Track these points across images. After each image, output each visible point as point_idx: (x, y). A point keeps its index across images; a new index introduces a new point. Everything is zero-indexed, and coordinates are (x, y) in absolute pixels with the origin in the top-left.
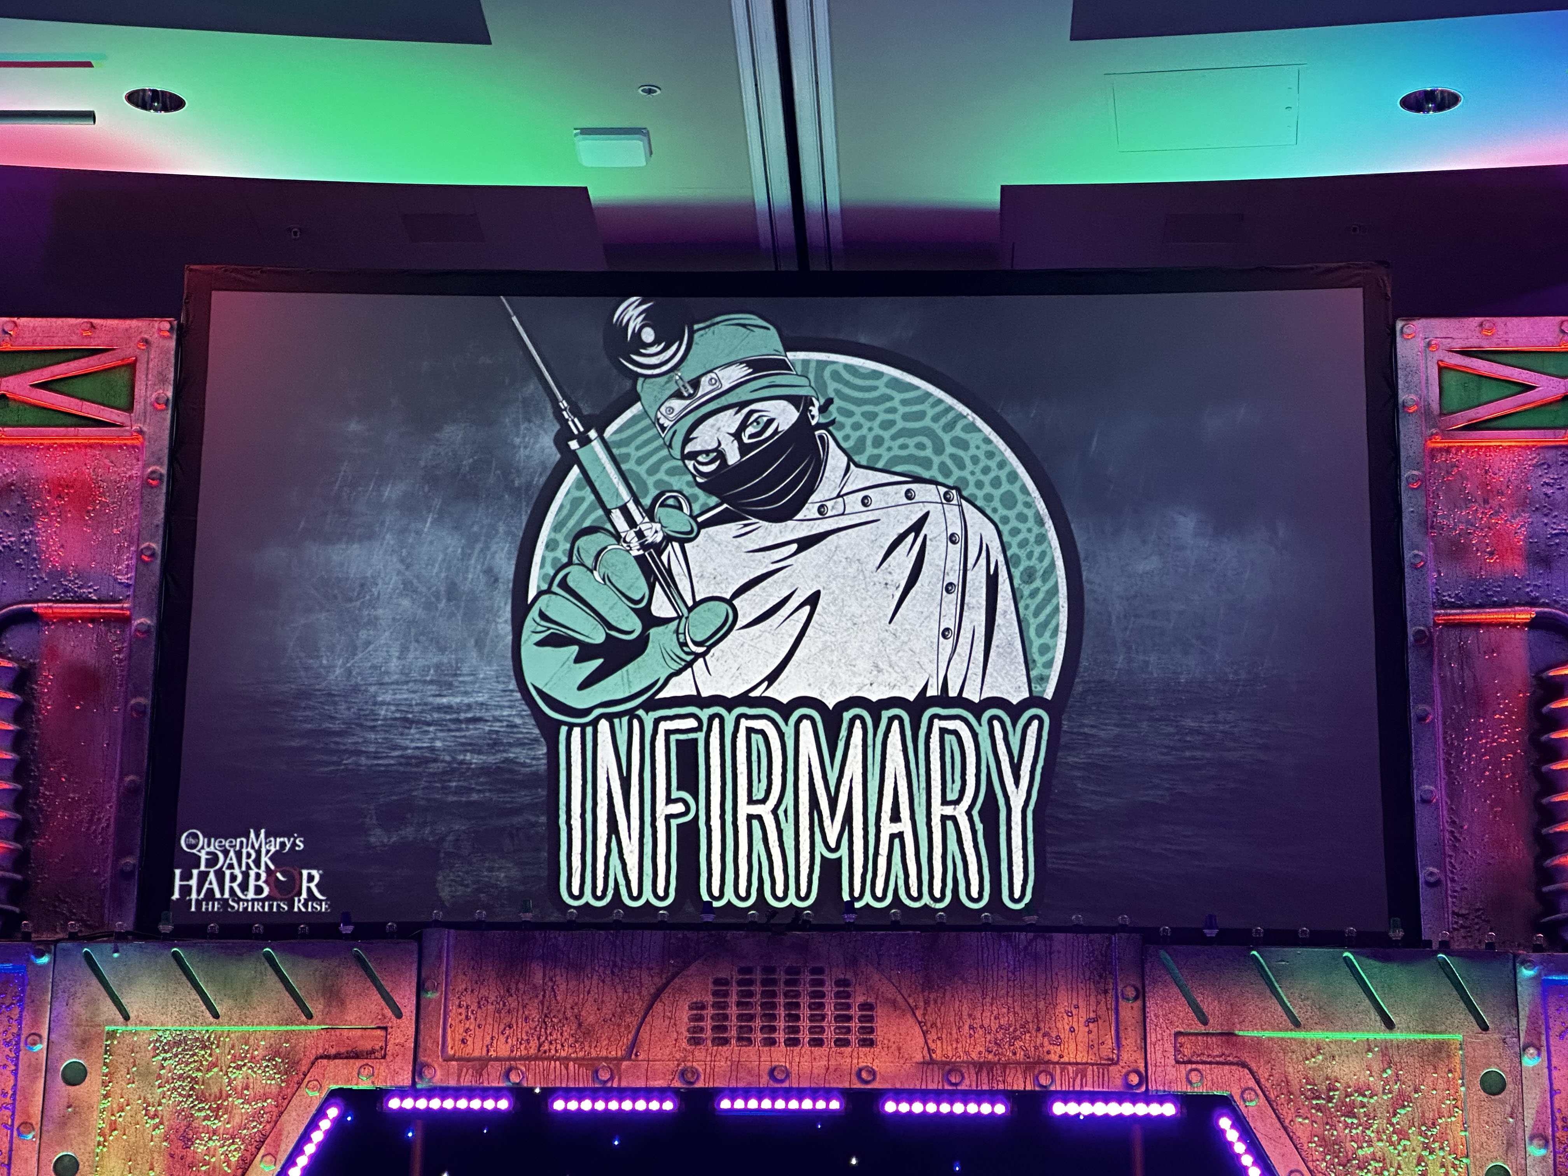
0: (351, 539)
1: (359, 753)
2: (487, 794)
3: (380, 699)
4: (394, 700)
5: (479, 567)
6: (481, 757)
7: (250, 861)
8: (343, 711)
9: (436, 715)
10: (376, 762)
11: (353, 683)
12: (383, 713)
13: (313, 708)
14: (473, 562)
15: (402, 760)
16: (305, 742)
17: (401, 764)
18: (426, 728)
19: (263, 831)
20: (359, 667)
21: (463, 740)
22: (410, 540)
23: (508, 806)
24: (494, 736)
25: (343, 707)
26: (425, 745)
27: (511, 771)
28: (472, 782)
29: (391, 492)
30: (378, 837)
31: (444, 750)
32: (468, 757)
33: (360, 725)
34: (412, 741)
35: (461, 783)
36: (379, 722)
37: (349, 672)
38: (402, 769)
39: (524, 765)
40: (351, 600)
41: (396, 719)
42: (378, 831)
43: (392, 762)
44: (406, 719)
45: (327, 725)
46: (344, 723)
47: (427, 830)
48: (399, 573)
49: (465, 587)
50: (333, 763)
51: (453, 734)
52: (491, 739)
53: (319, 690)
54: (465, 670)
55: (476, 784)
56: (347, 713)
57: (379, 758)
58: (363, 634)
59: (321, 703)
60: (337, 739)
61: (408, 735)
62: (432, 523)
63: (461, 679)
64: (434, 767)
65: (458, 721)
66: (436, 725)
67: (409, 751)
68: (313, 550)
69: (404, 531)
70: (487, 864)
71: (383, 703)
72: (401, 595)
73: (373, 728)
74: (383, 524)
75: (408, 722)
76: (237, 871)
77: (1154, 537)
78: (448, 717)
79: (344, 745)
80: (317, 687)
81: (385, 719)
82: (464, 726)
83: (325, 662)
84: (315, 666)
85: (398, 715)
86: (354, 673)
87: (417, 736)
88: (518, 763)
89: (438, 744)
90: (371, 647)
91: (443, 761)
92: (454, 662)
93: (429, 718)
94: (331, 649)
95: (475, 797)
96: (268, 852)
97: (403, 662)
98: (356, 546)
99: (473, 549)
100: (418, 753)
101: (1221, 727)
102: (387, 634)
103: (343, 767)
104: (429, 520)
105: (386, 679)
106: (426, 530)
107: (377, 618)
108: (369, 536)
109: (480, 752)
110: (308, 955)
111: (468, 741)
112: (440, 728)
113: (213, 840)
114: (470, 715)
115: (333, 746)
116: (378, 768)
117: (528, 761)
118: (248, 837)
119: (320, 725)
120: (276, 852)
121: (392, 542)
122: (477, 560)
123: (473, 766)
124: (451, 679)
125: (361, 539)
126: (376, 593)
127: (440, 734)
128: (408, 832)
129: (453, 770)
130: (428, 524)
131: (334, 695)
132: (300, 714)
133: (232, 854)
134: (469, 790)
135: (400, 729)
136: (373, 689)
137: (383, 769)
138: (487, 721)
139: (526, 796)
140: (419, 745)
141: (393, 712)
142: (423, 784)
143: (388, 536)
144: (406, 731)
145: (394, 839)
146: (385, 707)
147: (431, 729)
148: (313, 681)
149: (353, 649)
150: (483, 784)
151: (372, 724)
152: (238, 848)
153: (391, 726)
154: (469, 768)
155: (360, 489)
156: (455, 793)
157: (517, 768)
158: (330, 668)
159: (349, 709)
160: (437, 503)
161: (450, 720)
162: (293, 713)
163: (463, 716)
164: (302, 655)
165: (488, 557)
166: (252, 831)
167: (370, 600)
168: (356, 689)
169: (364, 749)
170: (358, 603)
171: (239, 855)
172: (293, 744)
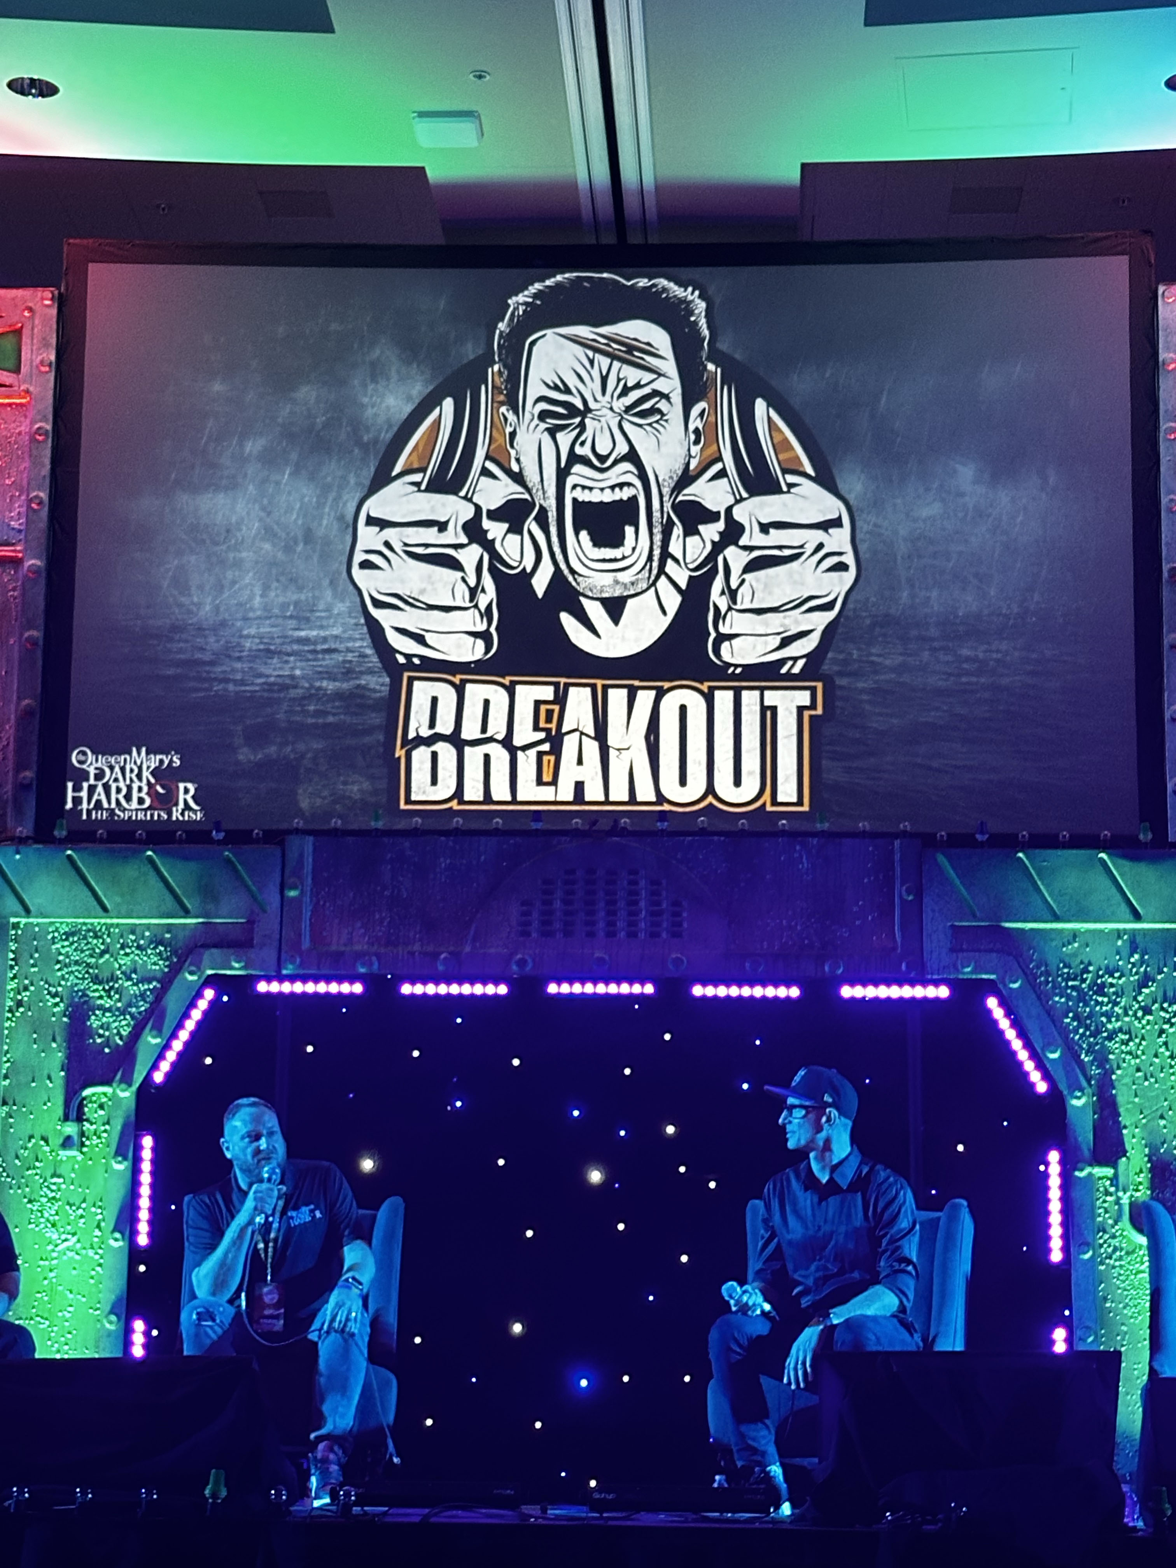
0: (218, 488)
1: (227, 681)
2: (342, 717)
3: (245, 632)
4: (258, 633)
5: (333, 514)
6: (337, 684)
7: (134, 776)
8: (213, 643)
9: (295, 647)
10: (243, 688)
11: (221, 618)
12: (248, 645)
13: (187, 641)
14: (327, 510)
15: (266, 687)
16: (179, 671)
17: (264, 690)
18: (286, 658)
19: (144, 750)
20: (226, 604)
21: (320, 669)
22: (271, 490)
23: (360, 727)
24: (347, 665)
25: (212, 639)
26: (286, 673)
27: (362, 697)
28: (330, 705)
29: (253, 446)
30: (245, 755)
31: (303, 678)
32: (325, 684)
33: (229, 656)
34: (275, 669)
35: (318, 707)
36: (245, 654)
37: (217, 609)
38: (266, 694)
39: (375, 691)
40: (217, 544)
41: (259, 650)
42: (245, 750)
43: (257, 688)
44: (268, 651)
45: (198, 655)
46: (214, 654)
47: (289, 748)
48: (261, 520)
49: (321, 532)
50: (206, 690)
51: (312, 663)
52: (344, 668)
53: (191, 624)
54: (321, 606)
55: (333, 708)
56: (216, 645)
57: (246, 685)
58: (230, 575)
59: (193, 636)
60: (207, 668)
61: (271, 664)
62: (290, 474)
63: (318, 614)
64: (293, 693)
65: (314, 652)
66: (296, 656)
67: (272, 679)
68: (183, 499)
69: (265, 481)
70: (342, 778)
71: (248, 636)
72: (263, 539)
73: (239, 659)
74: (246, 475)
75: (269, 653)
76: (122, 785)
77: (935, 486)
78: (306, 648)
79: (215, 673)
80: (190, 622)
81: (250, 650)
82: (320, 656)
83: (195, 599)
84: (187, 603)
85: (262, 647)
86: (222, 609)
87: (278, 666)
88: (370, 690)
89: (298, 672)
90: (237, 586)
91: (302, 687)
92: (310, 600)
93: (288, 648)
94: (201, 587)
95: (330, 719)
96: (148, 768)
97: (266, 600)
98: (222, 495)
99: (326, 498)
100: (280, 680)
101: (995, 656)
102: (251, 574)
103: (212, 693)
104: (287, 472)
105: (251, 615)
106: (284, 481)
107: (242, 560)
108: (233, 486)
109: (335, 680)
110: (186, 858)
111: (325, 670)
112: (299, 658)
113: (100, 757)
114: (326, 646)
115: (204, 675)
116: (245, 694)
117: (378, 687)
118: (130, 753)
119: (193, 656)
120: (156, 768)
121: (254, 492)
122: (331, 508)
123: (329, 692)
124: (308, 615)
125: (226, 489)
126: (240, 538)
127: (298, 664)
128: (272, 749)
129: (311, 695)
130: (286, 477)
131: (204, 630)
132: (175, 646)
133: (117, 769)
134: (325, 713)
135: (264, 660)
136: (239, 624)
137: (249, 694)
138: (342, 652)
139: (376, 718)
140: (281, 673)
141: (258, 644)
142: (285, 706)
143: (251, 487)
144: (269, 661)
145: (260, 756)
146: (250, 640)
147: (292, 658)
148: (185, 617)
149: (220, 587)
150: (338, 707)
151: (237, 654)
152: (122, 764)
153: (256, 657)
154: (325, 695)
155: (225, 444)
156: (313, 716)
157: (368, 693)
158: (199, 605)
159: (218, 641)
160: (294, 456)
161: (309, 651)
162: (169, 646)
163: (319, 647)
164: (176, 593)
165: (341, 505)
166: (134, 750)
167: (236, 544)
168: (223, 624)
169: (231, 677)
170: (224, 547)
171: (123, 770)
172: (168, 673)
